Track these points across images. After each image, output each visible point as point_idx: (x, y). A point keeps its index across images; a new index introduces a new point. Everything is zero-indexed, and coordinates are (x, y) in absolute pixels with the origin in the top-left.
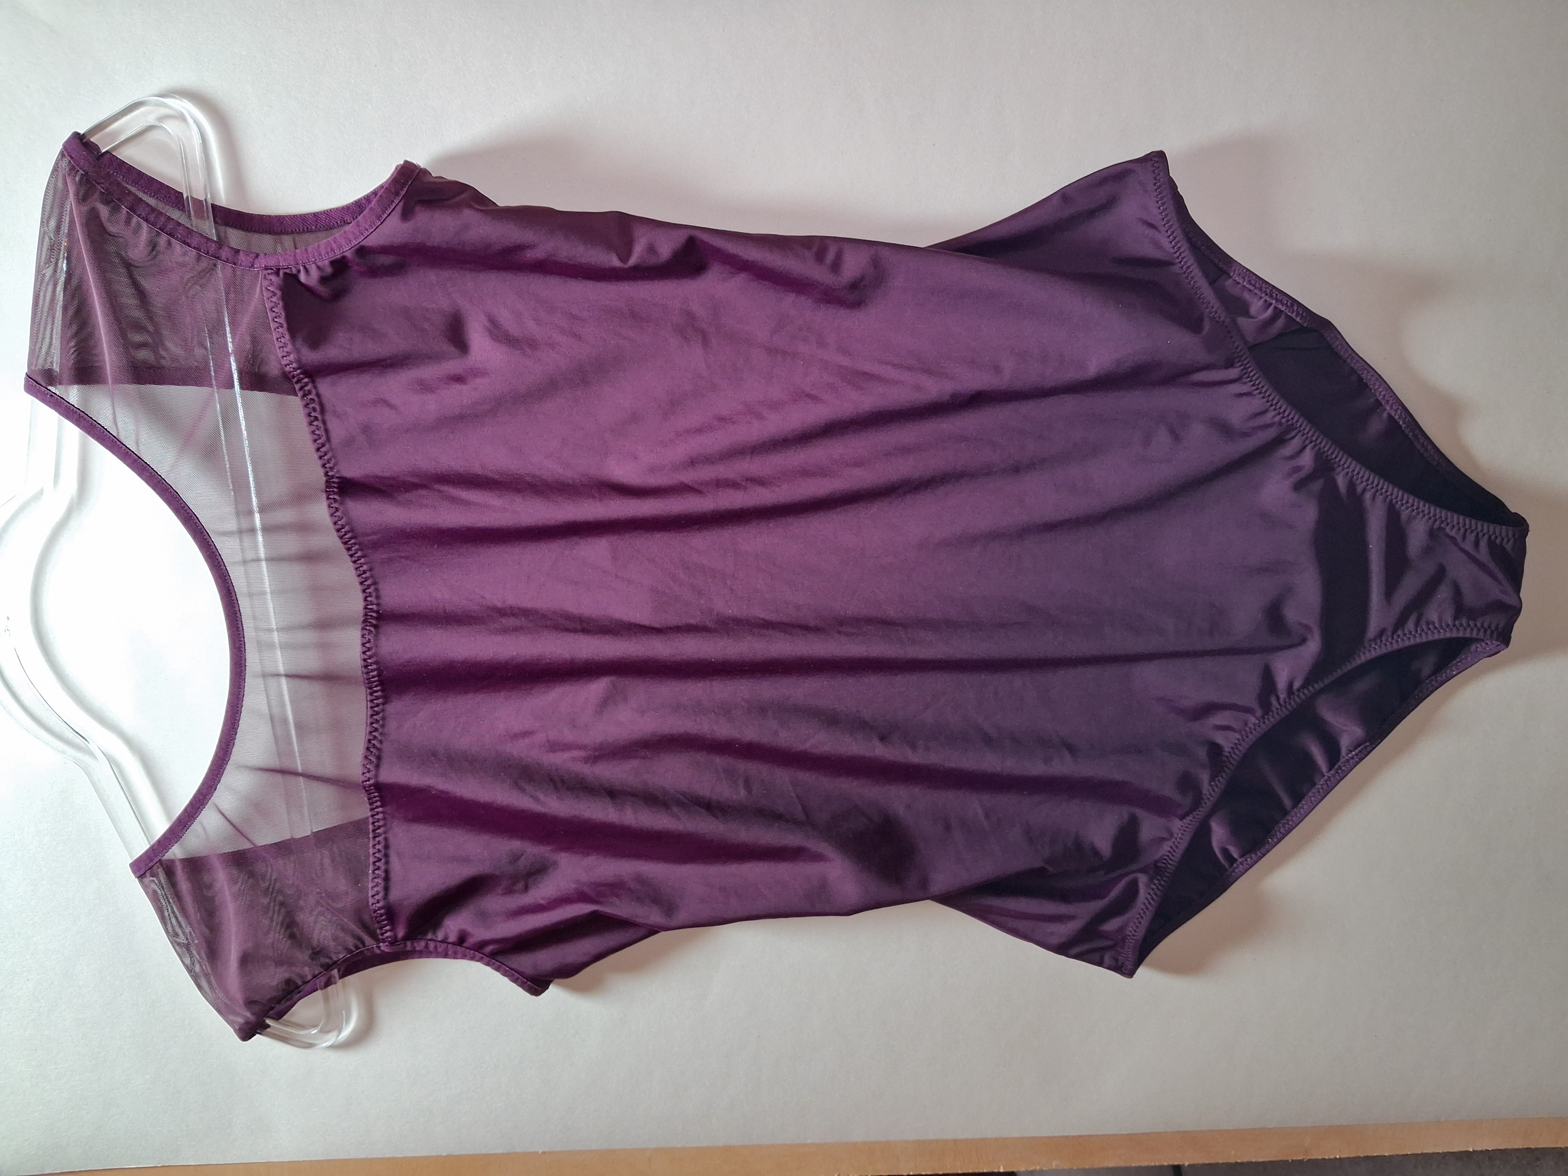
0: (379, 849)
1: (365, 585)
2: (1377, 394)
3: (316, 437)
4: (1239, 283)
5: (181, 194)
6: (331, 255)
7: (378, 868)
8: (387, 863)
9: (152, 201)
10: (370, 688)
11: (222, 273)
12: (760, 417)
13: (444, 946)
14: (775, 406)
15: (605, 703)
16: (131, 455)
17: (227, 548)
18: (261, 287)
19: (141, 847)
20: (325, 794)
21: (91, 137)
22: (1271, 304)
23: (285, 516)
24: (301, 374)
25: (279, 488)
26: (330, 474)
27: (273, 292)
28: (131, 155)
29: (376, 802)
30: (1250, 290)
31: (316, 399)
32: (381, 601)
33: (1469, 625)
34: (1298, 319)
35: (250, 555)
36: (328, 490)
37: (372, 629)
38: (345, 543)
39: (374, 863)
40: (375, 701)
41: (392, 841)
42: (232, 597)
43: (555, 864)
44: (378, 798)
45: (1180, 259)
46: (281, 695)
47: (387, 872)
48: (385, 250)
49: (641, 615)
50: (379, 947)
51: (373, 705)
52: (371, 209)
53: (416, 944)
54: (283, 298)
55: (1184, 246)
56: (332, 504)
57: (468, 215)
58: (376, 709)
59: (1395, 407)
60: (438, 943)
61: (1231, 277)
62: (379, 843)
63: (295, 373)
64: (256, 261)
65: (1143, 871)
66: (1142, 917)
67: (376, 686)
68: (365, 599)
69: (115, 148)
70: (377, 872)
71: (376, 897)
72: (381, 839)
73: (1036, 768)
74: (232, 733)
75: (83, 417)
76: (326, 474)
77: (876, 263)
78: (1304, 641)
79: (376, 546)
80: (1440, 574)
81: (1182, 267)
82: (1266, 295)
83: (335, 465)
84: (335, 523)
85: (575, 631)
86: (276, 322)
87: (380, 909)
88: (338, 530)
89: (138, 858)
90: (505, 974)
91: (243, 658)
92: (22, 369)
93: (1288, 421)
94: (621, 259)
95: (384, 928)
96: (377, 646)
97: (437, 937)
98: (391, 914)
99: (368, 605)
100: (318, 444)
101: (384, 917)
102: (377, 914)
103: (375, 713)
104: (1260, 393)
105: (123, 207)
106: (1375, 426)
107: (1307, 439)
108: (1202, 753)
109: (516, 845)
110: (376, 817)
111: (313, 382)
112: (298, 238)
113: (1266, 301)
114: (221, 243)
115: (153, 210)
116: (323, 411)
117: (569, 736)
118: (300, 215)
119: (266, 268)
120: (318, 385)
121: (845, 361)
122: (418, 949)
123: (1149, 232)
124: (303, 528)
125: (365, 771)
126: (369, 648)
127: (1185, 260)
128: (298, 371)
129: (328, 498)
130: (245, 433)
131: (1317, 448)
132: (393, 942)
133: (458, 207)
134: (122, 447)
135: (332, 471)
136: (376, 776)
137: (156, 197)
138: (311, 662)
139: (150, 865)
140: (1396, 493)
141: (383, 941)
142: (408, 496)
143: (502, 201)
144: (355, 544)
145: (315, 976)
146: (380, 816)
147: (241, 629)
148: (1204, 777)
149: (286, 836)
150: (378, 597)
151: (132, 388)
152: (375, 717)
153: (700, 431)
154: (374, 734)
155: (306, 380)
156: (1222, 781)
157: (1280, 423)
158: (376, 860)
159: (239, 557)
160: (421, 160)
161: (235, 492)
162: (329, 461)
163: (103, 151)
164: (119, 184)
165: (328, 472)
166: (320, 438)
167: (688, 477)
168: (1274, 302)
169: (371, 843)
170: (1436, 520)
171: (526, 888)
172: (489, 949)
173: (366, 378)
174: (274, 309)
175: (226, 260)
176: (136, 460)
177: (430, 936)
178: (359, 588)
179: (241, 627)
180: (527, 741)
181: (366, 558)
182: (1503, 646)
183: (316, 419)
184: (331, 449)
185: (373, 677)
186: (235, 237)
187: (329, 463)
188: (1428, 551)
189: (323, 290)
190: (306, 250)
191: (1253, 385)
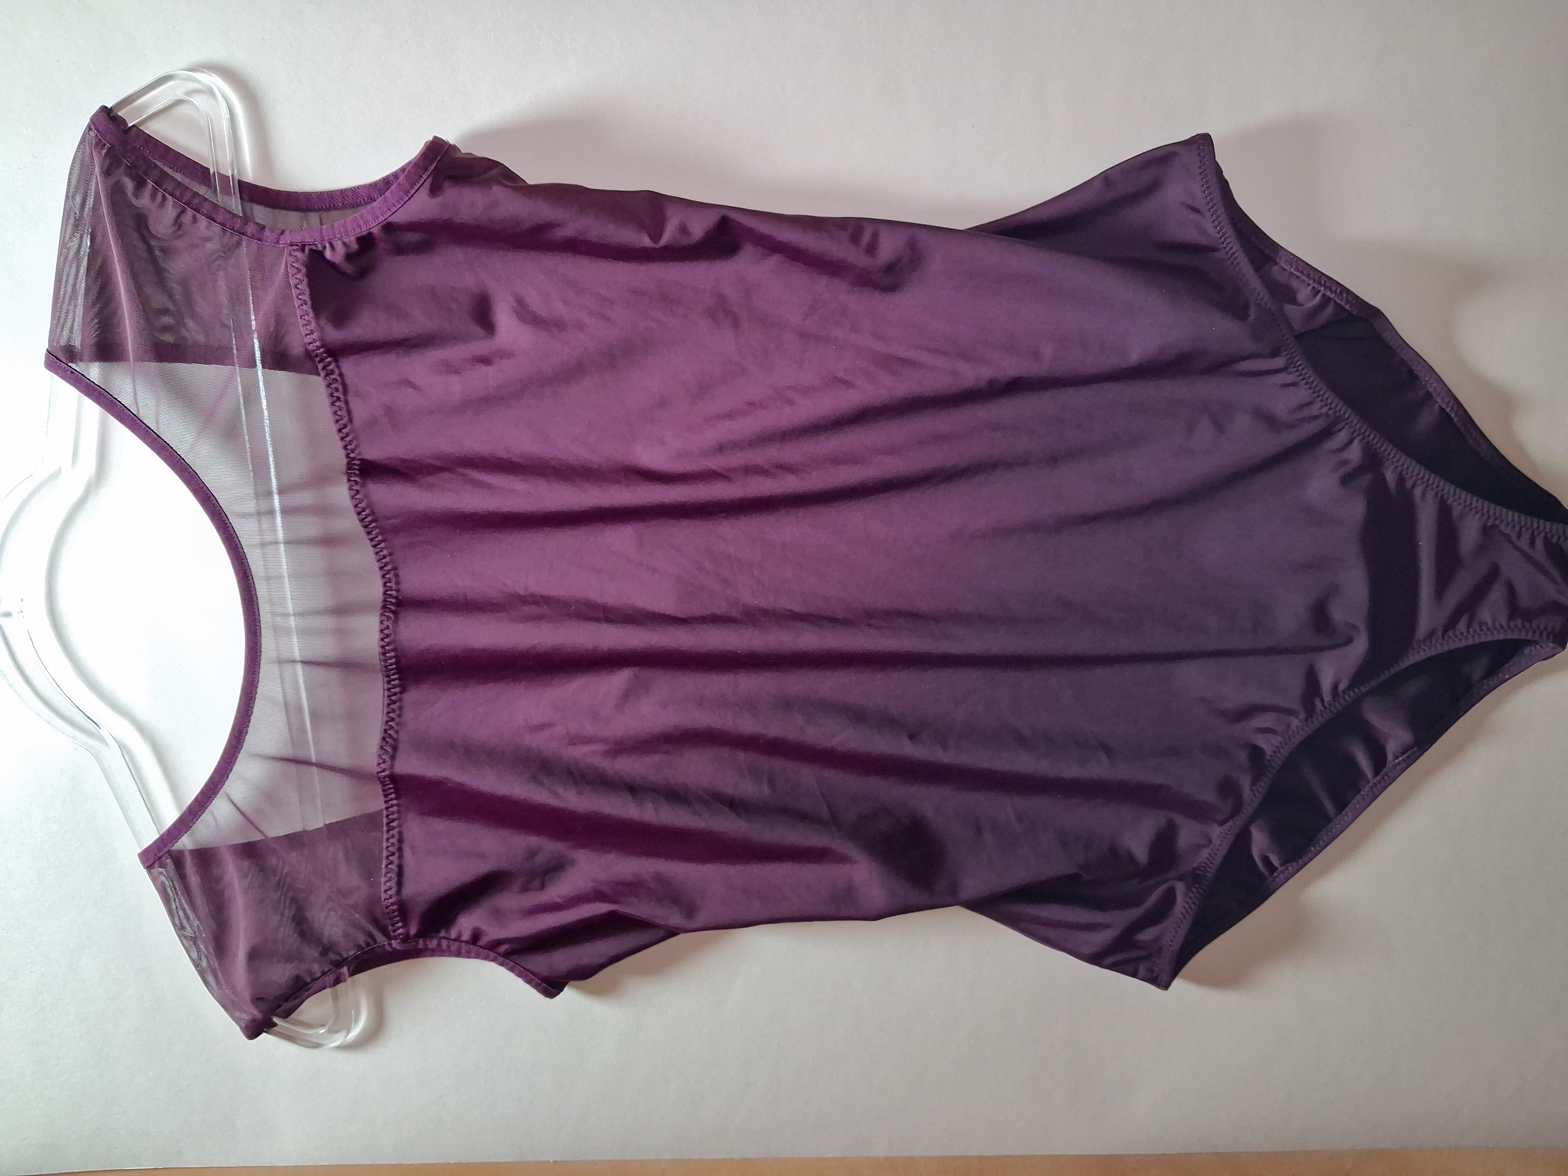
0: (392, 843)
1: (384, 570)
2: (1428, 386)
3: (338, 417)
4: (1286, 269)
5: (208, 169)
6: (358, 231)
7: (392, 863)
8: (401, 857)
9: (178, 177)
10: (388, 676)
11: (246, 250)
12: (791, 402)
13: (457, 944)
14: (807, 391)
15: (627, 696)
16: (150, 433)
17: (245, 530)
18: (286, 264)
19: (151, 836)
20: (339, 784)
21: (118, 111)
22: (1319, 291)
23: (305, 498)
24: (324, 352)
25: (299, 469)
26: (352, 455)
27: (298, 268)
28: (158, 130)
29: (391, 794)
30: (1298, 277)
31: (339, 378)
32: (401, 587)
33: (1524, 627)
34: (1347, 307)
35: (268, 538)
36: (349, 472)
37: (391, 615)
38: (366, 527)
39: (387, 857)
40: (392, 690)
41: (407, 836)
42: (249, 580)
43: (573, 862)
44: (392, 790)
45: (1225, 245)
46: (296, 681)
47: (400, 867)
48: (412, 227)
49: (666, 605)
50: (390, 944)
51: (390, 694)
52: (399, 184)
53: (428, 942)
54: (308, 275)
55: (1230, 231)
56: (353, 486)
57: (498, 191)
58: (393, 698)
59: (1447, 400)
60: (451, 942)
61: (1277, 264)
62: (393, 836)
63: (318, 351)
64: (281, 237)
65: (1181, 878)
66: (1179, 927)
67: (393, 674)
68: (385, 585)
69: (143, 122)
70: (389, 866)
71: (388, 892)
72: (395, 832)
73: (1071, 770)
74: (246, 720)
75: (103, 394)
76: (347, 456)
77: (912, 245)
78: (1349, 641)
79: (396, 530)
80: (1493, 573)
81: (1227, 253)
82: (1315, 281)
83: (357, 446)
84: (356, 506)
85: (597, 620)
86: (300, 299)
87: (392, 904)
88: (359, 513)
89: (147, 848)
90: (519, 975)
91: (258, 644)
92: (43, 345)
93: (1336, 412)
94: (651, 238)
95: (396, 925)
96: (395, 632)
97: (450, 936)
98: (403, 910)
99: (387, 591)
100: (340, 425)
101: (396, 913)
102: (390, 909)
103: (391, 702)
104: (1307, 383)
105: (149, 181)
106: (1426, 419)
107: (1354, 431)
108: (1243, 757)
109: (533, 840)
110: (390, 809)
111: (336, 361)
112: (324, 215)
113: (1314, 287)
114: (247, 219)
115: (179, 184)
116: (345, 392)
117: (589, 729)
118: (327, 192)
119: (292, 245)
120: (341, 364)
121: (879, 346)
122: (430, 946)
123: (1192, 216)
124: (323, 511)
125: (381, 761)
126: (387, 635)
127: (1230, 246)
128: (322, 350)
129: (349, 480)
130: (266, 413)
131: (1365, 441)
132: (406, 938)
133: (487, 183)
134: (141, 426)
135: (353, 453)
136: (392, 766)
137: (182, 172)
138: (327, 648)
139: (159, 855)
140: (1448, 488)
141: (395, 938)
142: (430, 479)
143: (532, 178)
144: (375, 528)
145: (324, 973)
146: (395, 809)
147: (257, 613)
148: (1245, 782)
149: (298, 828)
150: (397, 583)
151: (153, 366)
152: (392, 706)
153: (729, 416)
154: (390, 723)
155: (329, 359)
156: (1263, 786)
157: (1327, 415)
158: (389, 854)
159: (256, 540)
160: (450, 137)
161: (254, 474)
162: (350, 443)
163: (130, 125)
164: (145, 158)
165: (349, 454)
166: (342, 419)
167: (715, 463)
168: (1323, 288)
169: (385, 837)
170: (1489, 517)
171: (542, 886)
172: (503, 948)
173: (391, 357)
174: (298, 286)
175: (251, 236)
176: (156, 439)
177: (443, 934)
178: (379, 573)
179: (257, 611)
180: (546, 733)
181: (386, 543)
182: (1560, 649)
183: (338, 399)
184: (353, 430)
185: (391, 665)
186: (261, 213)
187: (350, 444)
188: (1481, 549)
189: (348, 268)
190: (333, 226)
191: (1300, 375)
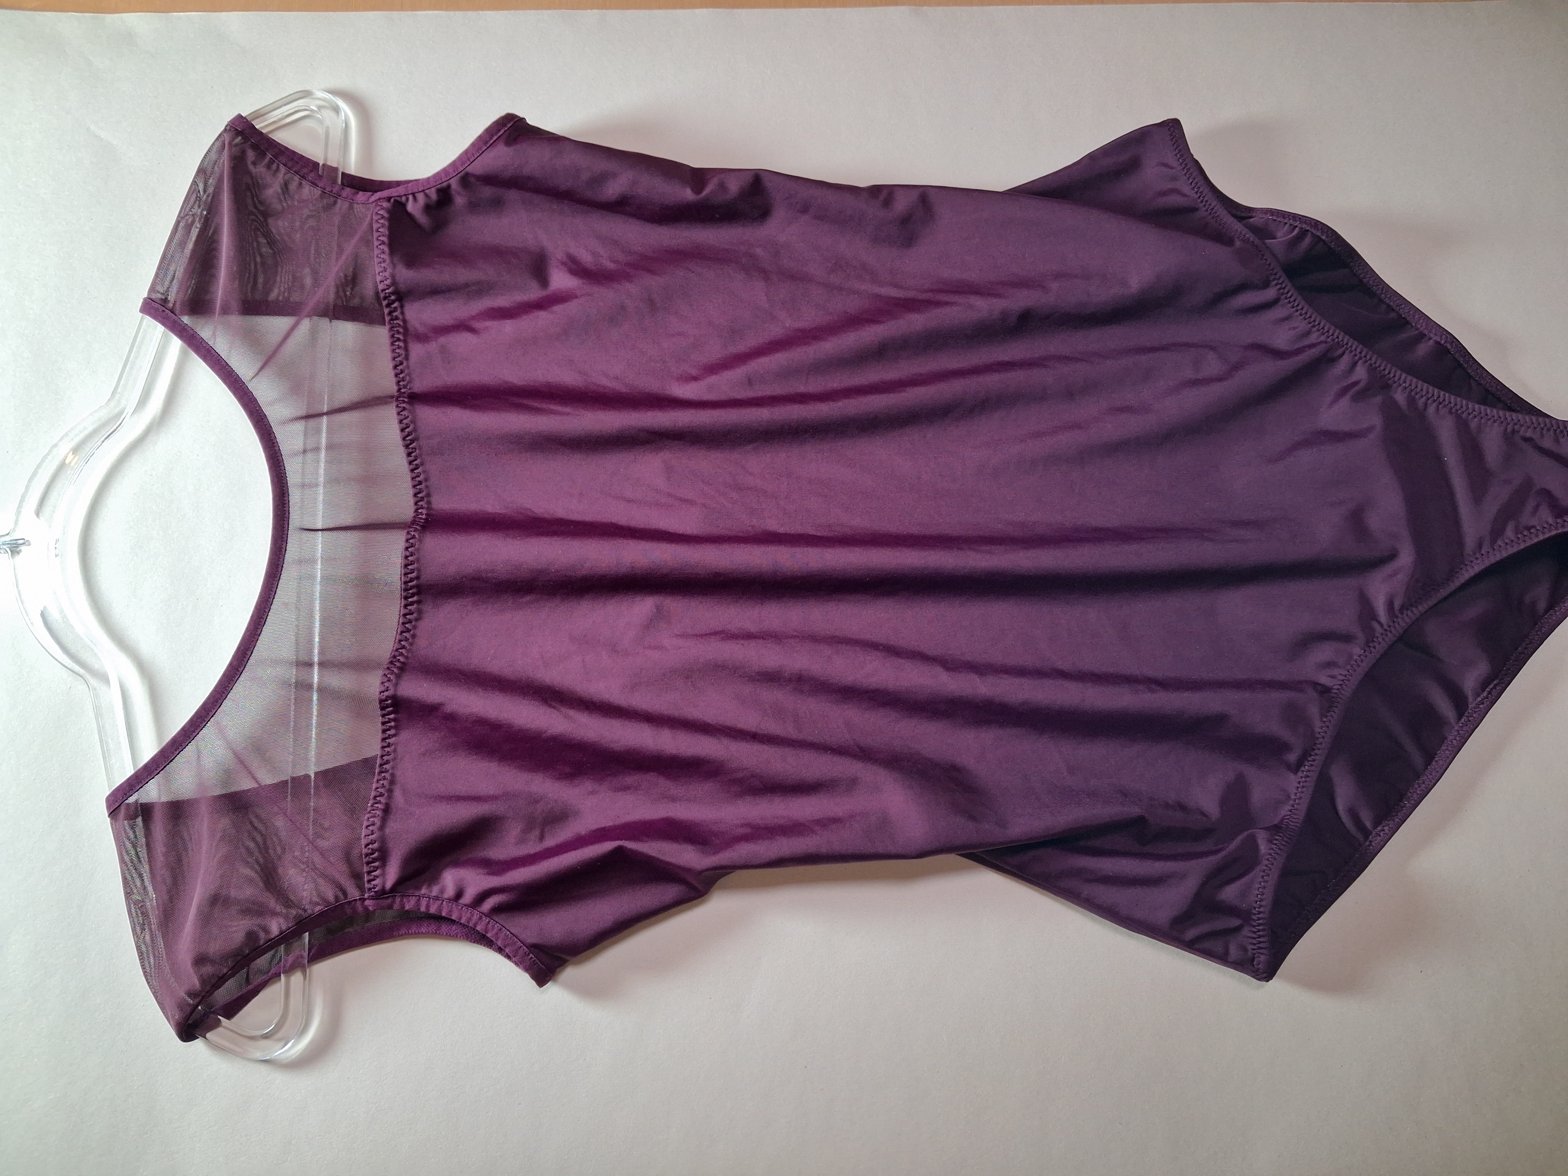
0: (383, 784)
2: (1419, 326)
3: (396, 355)
4: (1262, 218)
7: (379, 802)
8: (389, 797)
13: (438, 903)
18: (373, 213)
22: (1296, 226)
26: (403, 389)
27: (382, 215)
30: (1274, 220)
31: (401, 324)
32: (432, 510)
36: (398, 399)
39: (375, 797)
41: (399, 776)
47: (387, 806)
50: (362, 900)
53: (405, 900)
58: (407, 625)
60: (431, 900)
62: (384, 778)
63: (387, 292)
64: (372, 196)
67: (411, 595)
68: (416, 503)
70: (376, 805)
71: (370, 829)
72: (387, 775)
75: (186, 329)
76: (399, 391)
78: (1395, 553)
81: (1207, 210)
82: (1291, 222)
83: (410, 382)
84: (402, 432)
86: (380, 240)
87: (372, 843)
89: (116, 789)
92: (142, 295)
93: (1334, 339)
94: (694, 192)
97: (431, 892)
99: (418, 509)
100: (396, 362)
104: (1301, 314)
107: (1355, 356)
116: (406, 335)
119: (380, 200)
120: (406, 309)
125: (385, 680)
126: (411, 553)
127: (1209, 202)
131: (1368, 363)
132: (381, 892)
136: (395, 688)
139: (127, 799)
141: (369, 891)
144: (415, 448)
147: (286, 530)
148: (1314, 712)
149: (286, 775)
150: (429, 501)
155: (396, 304)
157: (1326, 342)
158: (378, 794)
162: (403, 378)
163: (261, 132)
165: (400, 387)
166: (399, 356)
169: (375, 779)
174: (380, 229)
175: (345, 198)
178: (412, 492)
183: (399, 340)
184: (408, 367)
187: (403, 381)
188: (1508, 459)
189: (426, 222)
191: (1292, 307)
